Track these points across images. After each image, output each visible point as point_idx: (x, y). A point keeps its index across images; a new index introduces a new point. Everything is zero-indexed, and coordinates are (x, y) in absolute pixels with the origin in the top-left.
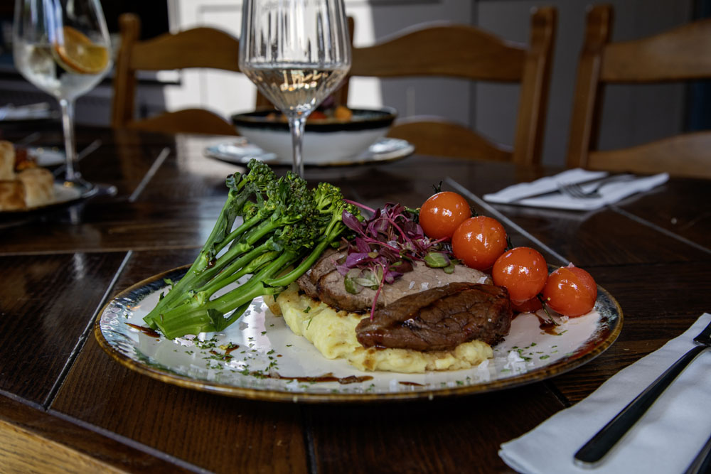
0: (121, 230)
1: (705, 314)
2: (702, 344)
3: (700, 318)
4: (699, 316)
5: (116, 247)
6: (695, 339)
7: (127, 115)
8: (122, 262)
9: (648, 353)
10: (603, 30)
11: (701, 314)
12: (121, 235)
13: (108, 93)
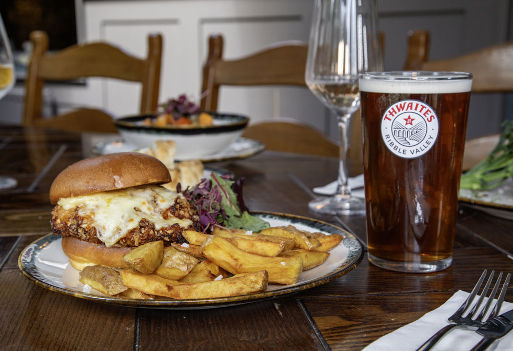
0: (16, 217)
1: (460, 291)
2: (454, 323)
3: (456, 294)
4: (454, 293)
5: (10, 232)
6: (449, 319)
7: (37, 114)
8: (13, 245)
9: (407, 323)
10: (422, 51)
11: (456, 291)
12: (15, 222)
13: (21, 91)
